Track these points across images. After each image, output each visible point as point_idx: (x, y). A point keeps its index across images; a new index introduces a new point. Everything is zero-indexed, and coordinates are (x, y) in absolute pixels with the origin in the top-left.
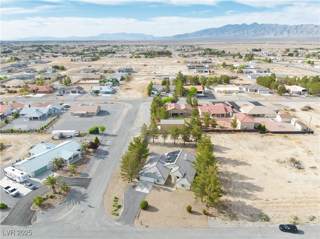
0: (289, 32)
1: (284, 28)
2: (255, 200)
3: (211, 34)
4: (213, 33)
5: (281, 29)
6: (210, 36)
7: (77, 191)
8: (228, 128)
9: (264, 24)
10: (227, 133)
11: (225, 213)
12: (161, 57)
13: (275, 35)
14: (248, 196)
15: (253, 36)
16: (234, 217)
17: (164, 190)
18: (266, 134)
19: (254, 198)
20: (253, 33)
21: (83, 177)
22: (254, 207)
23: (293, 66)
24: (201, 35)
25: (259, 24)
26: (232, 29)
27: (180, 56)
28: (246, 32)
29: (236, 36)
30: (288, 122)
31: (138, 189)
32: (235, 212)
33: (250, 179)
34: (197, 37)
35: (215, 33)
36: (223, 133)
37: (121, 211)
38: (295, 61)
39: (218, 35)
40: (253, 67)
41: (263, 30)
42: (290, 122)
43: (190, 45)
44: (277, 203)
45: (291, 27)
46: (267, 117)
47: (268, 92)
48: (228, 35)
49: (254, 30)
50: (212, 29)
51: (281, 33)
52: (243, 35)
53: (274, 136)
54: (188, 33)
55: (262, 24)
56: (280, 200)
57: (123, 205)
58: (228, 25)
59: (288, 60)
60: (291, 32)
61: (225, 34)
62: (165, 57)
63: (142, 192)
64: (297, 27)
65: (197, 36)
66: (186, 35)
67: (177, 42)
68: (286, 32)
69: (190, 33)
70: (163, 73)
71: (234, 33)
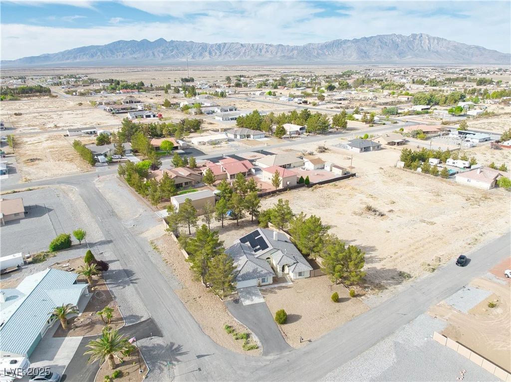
0: (210, 53)
1: (203, 48)
2: (380, 260)
3: (92, 56)
4: (96, 55)
5: (199, 49)
6: (92, 60)
7: (150, 345)
8: (266, 190)
9: (174, 41)
10: (272, 196)
11: (368, 287)
12: (34, 98)
13: (193, 58)
14: (370, 259)
15: (163, 59)
16: (380, 287)
17: (280, 289)
18: (314, 187)
19: (378, 260)
20: (162, 55)
21: (134, 322)
22: (387, 268)
23: (254, 99)
24: (75, 58)
25: (168, 41)
26: (128, 48)
27: (72, 95)
28: (151, 53)
29: (135, 58)
30: (321, 169)
31: (247, 302)
32: (377, 281)
33: (352, 241)
34: (69, 61)
35: (99, 54)
36: (268, 197)
37: (255, 339)
38: (252, 93)
39: (105, 57)
40: (209, 105)
41: (175, 50)
42: (323, 168)
43: (68, 75)
44: (401, 257)
45: (212, 46)
46: (294, 167)
47: (264, 136)
48: (123, 57)
49: (162, 50)
50: (92, 47)
51: (201, 55)
52: (147, 57)
53: (323, 187)
54: (49, 54)
55: (172, 42)
56: (400, 253)
57: (250, 331)
58: (119, 42)
59: (240, 93)
60: (214, 54)
61: (117, 55)
62: (42, 98)
63: (256, 304)
64: (219, 46)
65: (68, 59)
66: (46, 57)
67: (35, 70)
68: (207, 54)
69: (53, 54)
70: (72, 126)
71: (131, 54)
